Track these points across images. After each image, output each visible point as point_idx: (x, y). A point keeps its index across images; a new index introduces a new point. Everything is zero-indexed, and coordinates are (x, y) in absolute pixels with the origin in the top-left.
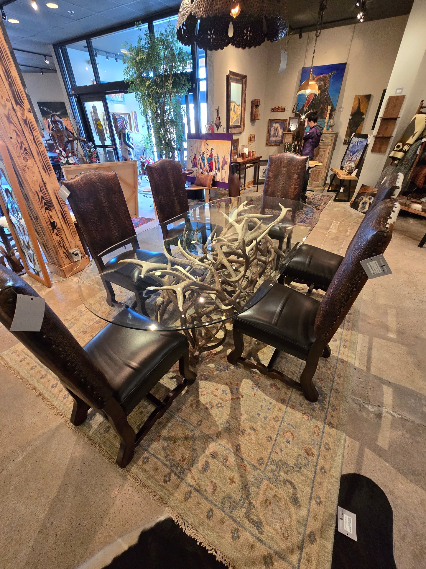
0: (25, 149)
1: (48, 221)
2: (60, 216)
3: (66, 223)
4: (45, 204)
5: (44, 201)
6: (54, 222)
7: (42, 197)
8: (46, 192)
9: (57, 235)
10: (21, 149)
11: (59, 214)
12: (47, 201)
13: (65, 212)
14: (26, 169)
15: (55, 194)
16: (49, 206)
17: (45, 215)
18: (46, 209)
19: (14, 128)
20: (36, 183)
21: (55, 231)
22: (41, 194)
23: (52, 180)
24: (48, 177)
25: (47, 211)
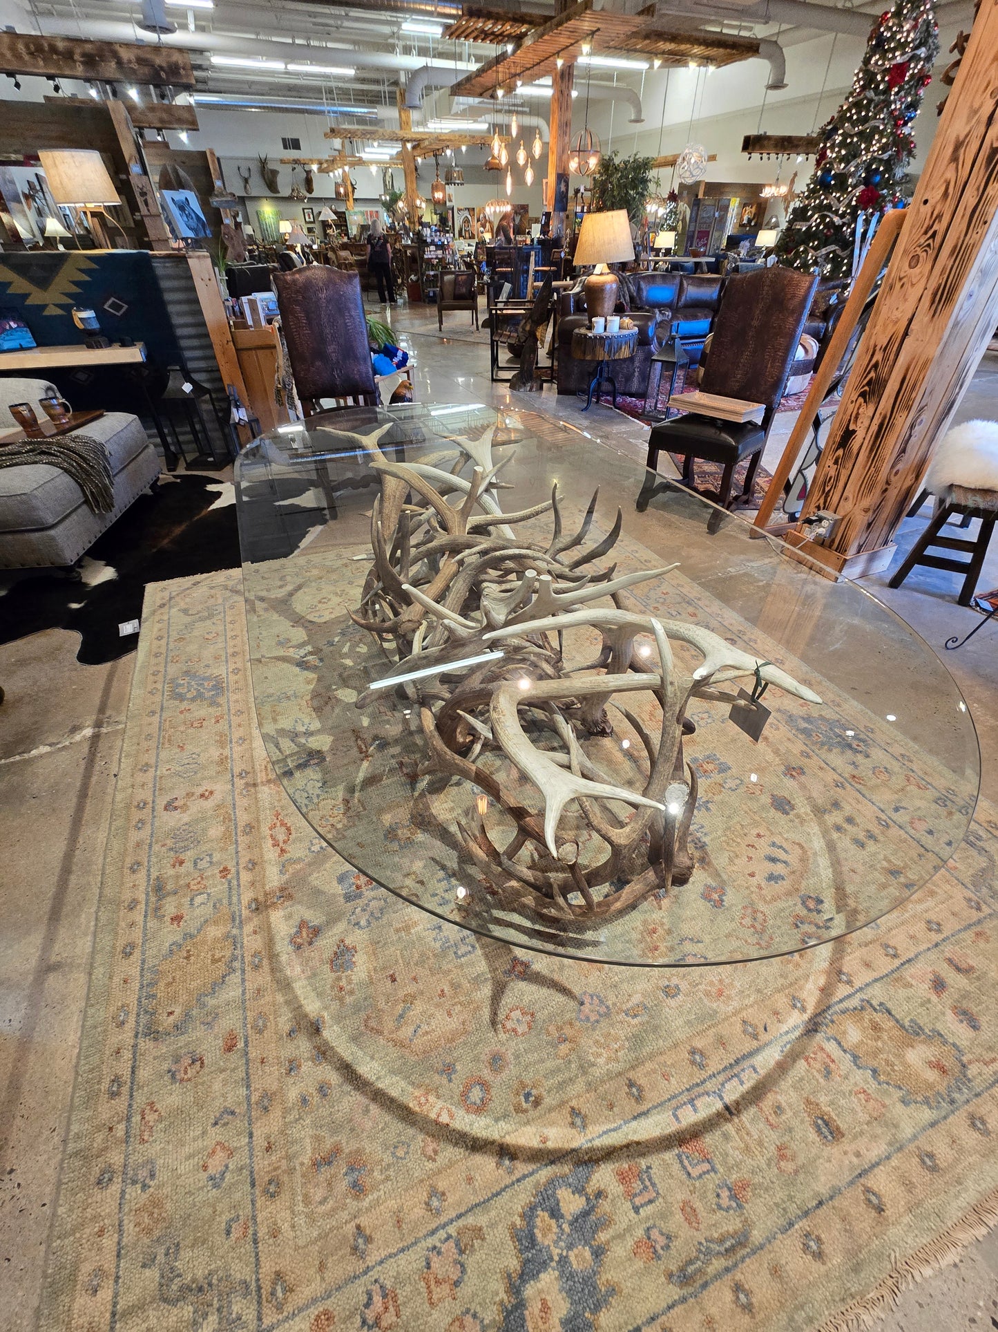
0: (933, 236)
1: (845, 424)
2: (874, 428)
3: (871, 450)
4: (869, 384)
5: (872, 374)
6: (854, 432)
7: (876, 366)
8: (892, 357)
9: (836, 462)
10: (926, 233)
11: (876, 421)
12: (878, 377)
13: (893, 424)
14: (898, 285)
15: (907, 370)
16: (872, 392)
17: (851, 407)
18: (863, 395)
19: (950, 174)
20: (890, 326)
21: (840, 452)
22: (878, 356)
23: (930, 330)
24: (927, 319)
25: (861, 400)
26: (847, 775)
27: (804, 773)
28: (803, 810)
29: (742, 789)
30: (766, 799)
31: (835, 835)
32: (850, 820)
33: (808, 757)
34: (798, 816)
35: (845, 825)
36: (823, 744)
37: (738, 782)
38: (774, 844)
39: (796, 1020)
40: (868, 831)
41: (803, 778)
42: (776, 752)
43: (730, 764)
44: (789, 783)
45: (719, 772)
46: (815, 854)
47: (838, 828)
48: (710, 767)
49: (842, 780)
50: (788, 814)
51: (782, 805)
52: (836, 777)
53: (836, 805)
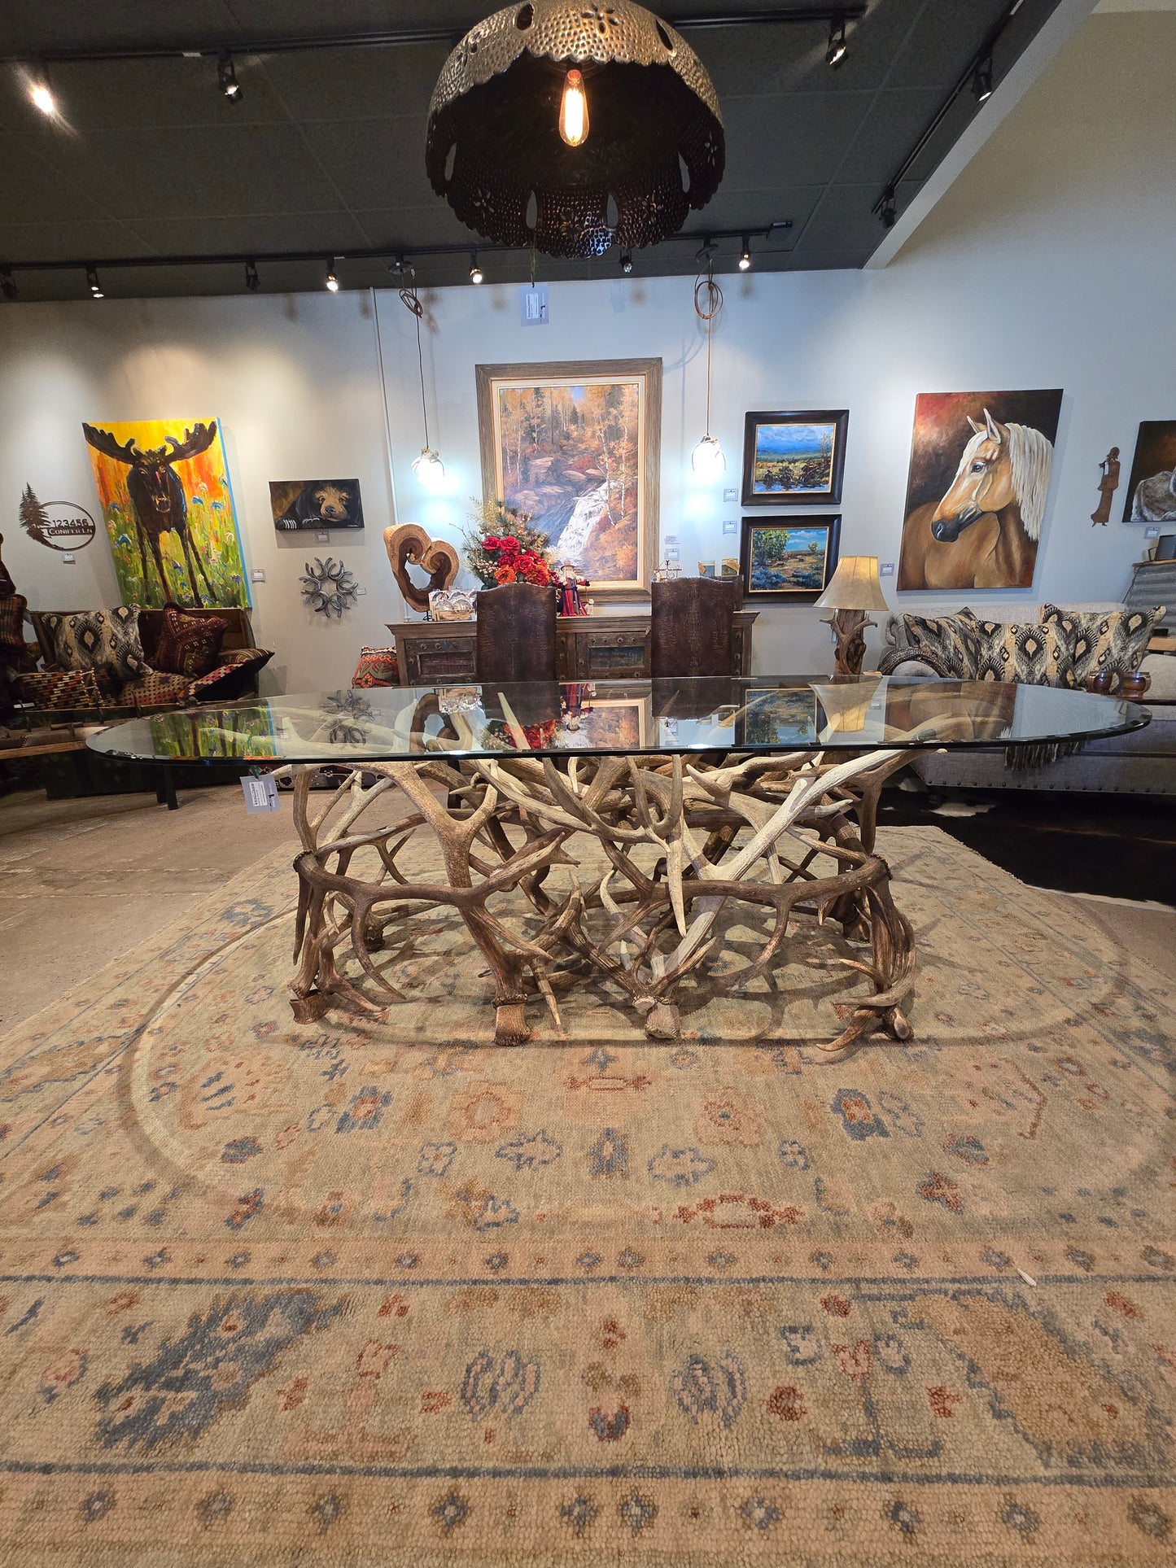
26: (148, 1291)
27: (229, 1222)
28: (208, 1168)
29: (304, 1122)
30: (266, 1139)
31: (150, 1175)
32: (128, 1213)
33: (233, 1263)
34: (212, 1155)
35: (134, 1200)
36: (213, 1320)
37: (316, 1125)
38: (229, 1103)
39: (155, 1025)
40: (95, 1222)
41: (227, 1212)
42: (290, 1214)
43: (341, 1135)
44: (246, 1187)
45: (346, 1115)
46: (173, 1134)
47: (147, 1187)
48: (363, 1110)
49: (156, 1273)
50: (229, 1145)
51: (241, 1149)
52: (167, 1270)
53: (155, 1219)
